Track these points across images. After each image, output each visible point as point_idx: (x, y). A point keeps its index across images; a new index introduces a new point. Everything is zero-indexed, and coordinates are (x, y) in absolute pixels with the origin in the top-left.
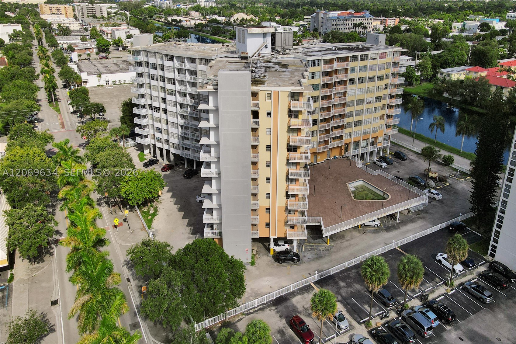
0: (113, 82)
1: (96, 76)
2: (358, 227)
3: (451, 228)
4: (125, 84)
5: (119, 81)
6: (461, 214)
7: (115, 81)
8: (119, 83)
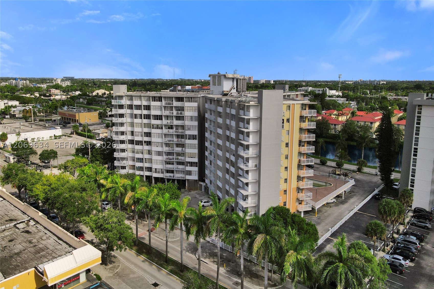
0: (32, 139)
1: (15, 134)
2: (324, 205)
3: (377, 197)
4: (43, 140)
5: (38, 138)
6: (376, 189)
7: (34, 139)
8: (37, 140)
